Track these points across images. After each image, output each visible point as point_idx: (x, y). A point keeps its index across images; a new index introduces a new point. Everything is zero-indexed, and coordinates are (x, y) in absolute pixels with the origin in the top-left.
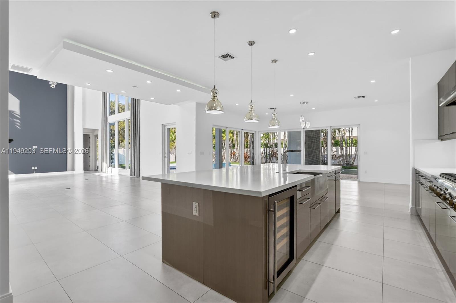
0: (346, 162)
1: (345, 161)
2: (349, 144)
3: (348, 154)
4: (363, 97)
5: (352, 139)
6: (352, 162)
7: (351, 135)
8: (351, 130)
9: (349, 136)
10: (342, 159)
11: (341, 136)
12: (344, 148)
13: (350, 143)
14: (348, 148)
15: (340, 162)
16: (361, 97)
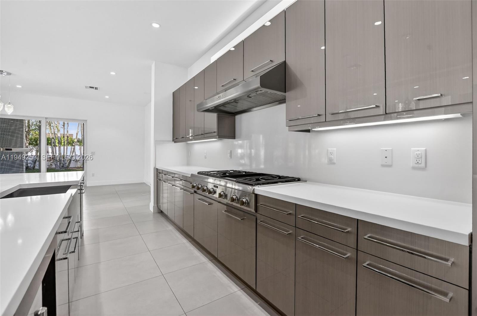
0: (60, 164)
1: (58, 163)
2: (63, 144)
3: (62, 154)
4: (96, 88)
5: (68, 137)
6: (67, 164)
7: (66, 133)
8: (66, 125)
9: (63, 133)
10: (54, 161)
11: (53, 132)
12: (57, 148)
13: (64, 142)
14: (62, 148)
15: (51, 165)
16: (93, 88)
